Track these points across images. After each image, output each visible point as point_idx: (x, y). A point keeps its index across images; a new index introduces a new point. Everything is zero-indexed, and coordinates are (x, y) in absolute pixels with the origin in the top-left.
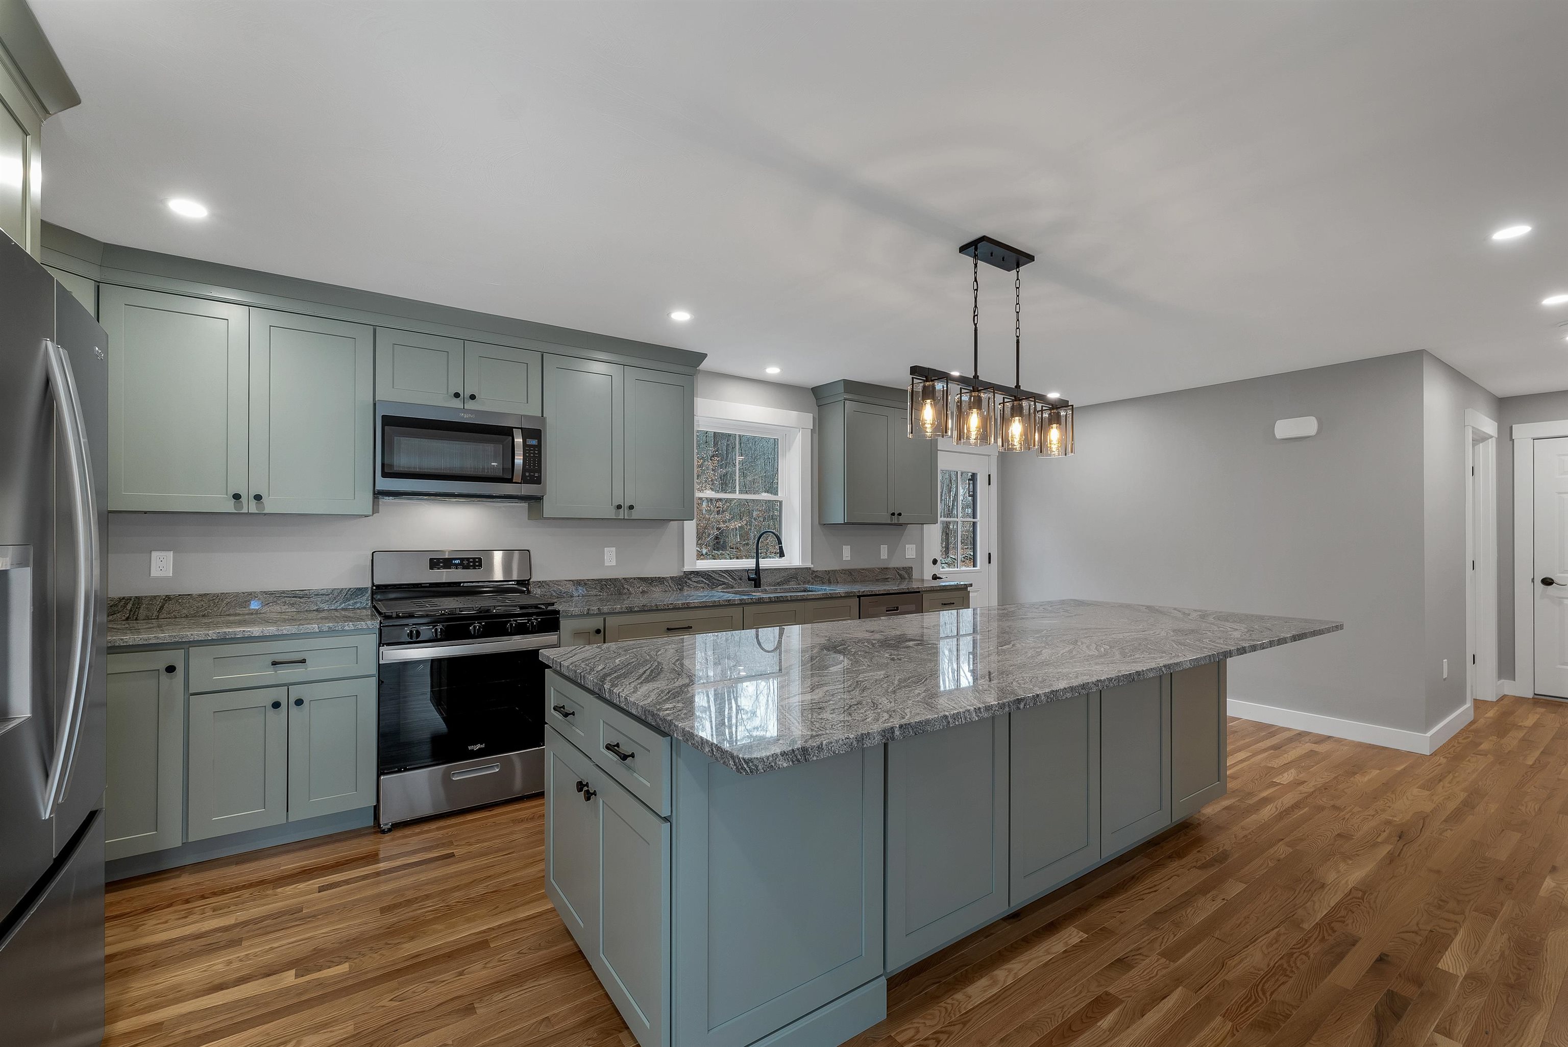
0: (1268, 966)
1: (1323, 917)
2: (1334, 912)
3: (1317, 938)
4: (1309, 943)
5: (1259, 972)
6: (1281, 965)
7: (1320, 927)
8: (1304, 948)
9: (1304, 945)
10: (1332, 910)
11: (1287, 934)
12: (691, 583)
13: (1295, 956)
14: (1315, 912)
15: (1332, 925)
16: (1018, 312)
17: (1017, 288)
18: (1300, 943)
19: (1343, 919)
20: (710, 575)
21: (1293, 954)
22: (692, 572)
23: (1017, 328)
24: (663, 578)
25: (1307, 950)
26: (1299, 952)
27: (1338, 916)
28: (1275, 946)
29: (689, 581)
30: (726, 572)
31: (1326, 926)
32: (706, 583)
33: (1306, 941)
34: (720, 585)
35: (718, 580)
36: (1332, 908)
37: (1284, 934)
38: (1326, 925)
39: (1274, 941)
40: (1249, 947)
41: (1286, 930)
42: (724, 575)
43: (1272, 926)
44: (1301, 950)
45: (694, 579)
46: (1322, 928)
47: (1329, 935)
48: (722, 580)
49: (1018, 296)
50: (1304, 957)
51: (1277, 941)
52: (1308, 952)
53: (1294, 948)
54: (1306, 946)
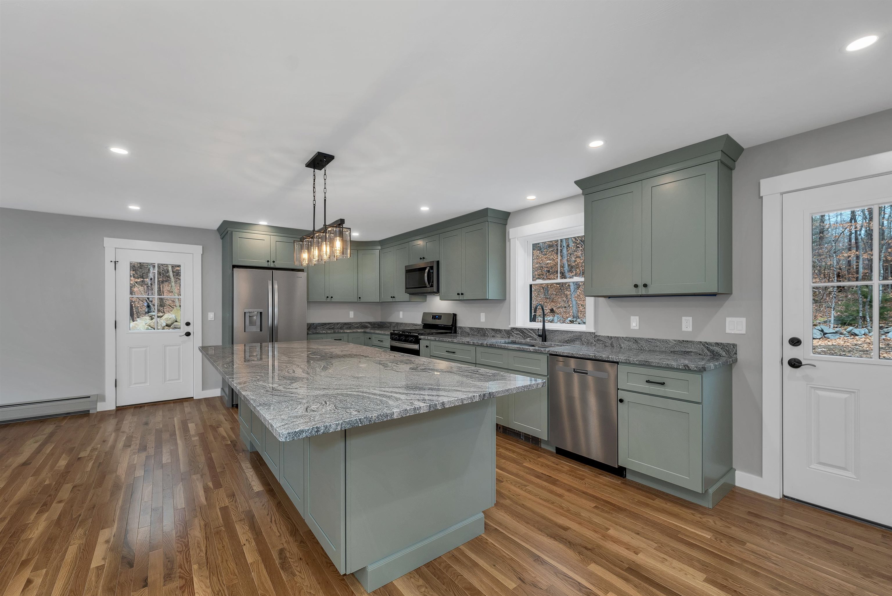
0: (189, 534)
1: (193, 581)
2: (191, 591)
3: (184, 565)
4: (185, 559)
5: (189, 529)
6: (185, 539)
7: (188, 573)
8: (184, 554)
9: (186, 555)
10: (193, 591)
11: (198, 555)
12: (513, 334)
13: (184, 547)
14: (200, 581)
15: (184, 580)
18: (188, 555)
19: (183, 590)
20: (523, 331)
21: (186, 547)
22: (514, 328)
24: (501, 330)
25: (182, 555)
26: (184, 550)
27: (186, 590)
28: (196, 544)
29: (512, 333)
30: (532, 330)
31: (186, 576)
32: (521, 335)
33: (187, 559)
34: (528, 338)
35: (527, 334)
36: (194, 593)
37: (199, 553)
38: (187, 578)
39: (199, 546)
40: (205, 534)
41: (201, 556)
42: (531, 331)
43: (209, 552)
44: (185, 552)
45: (515, 332)
46: (187, 573)
47: (180, 572)
48: (530, 334)
50: (181, 550)
51: (198, 547)
52: (181, 554)
53: (188, 550)
54: (184, 556)
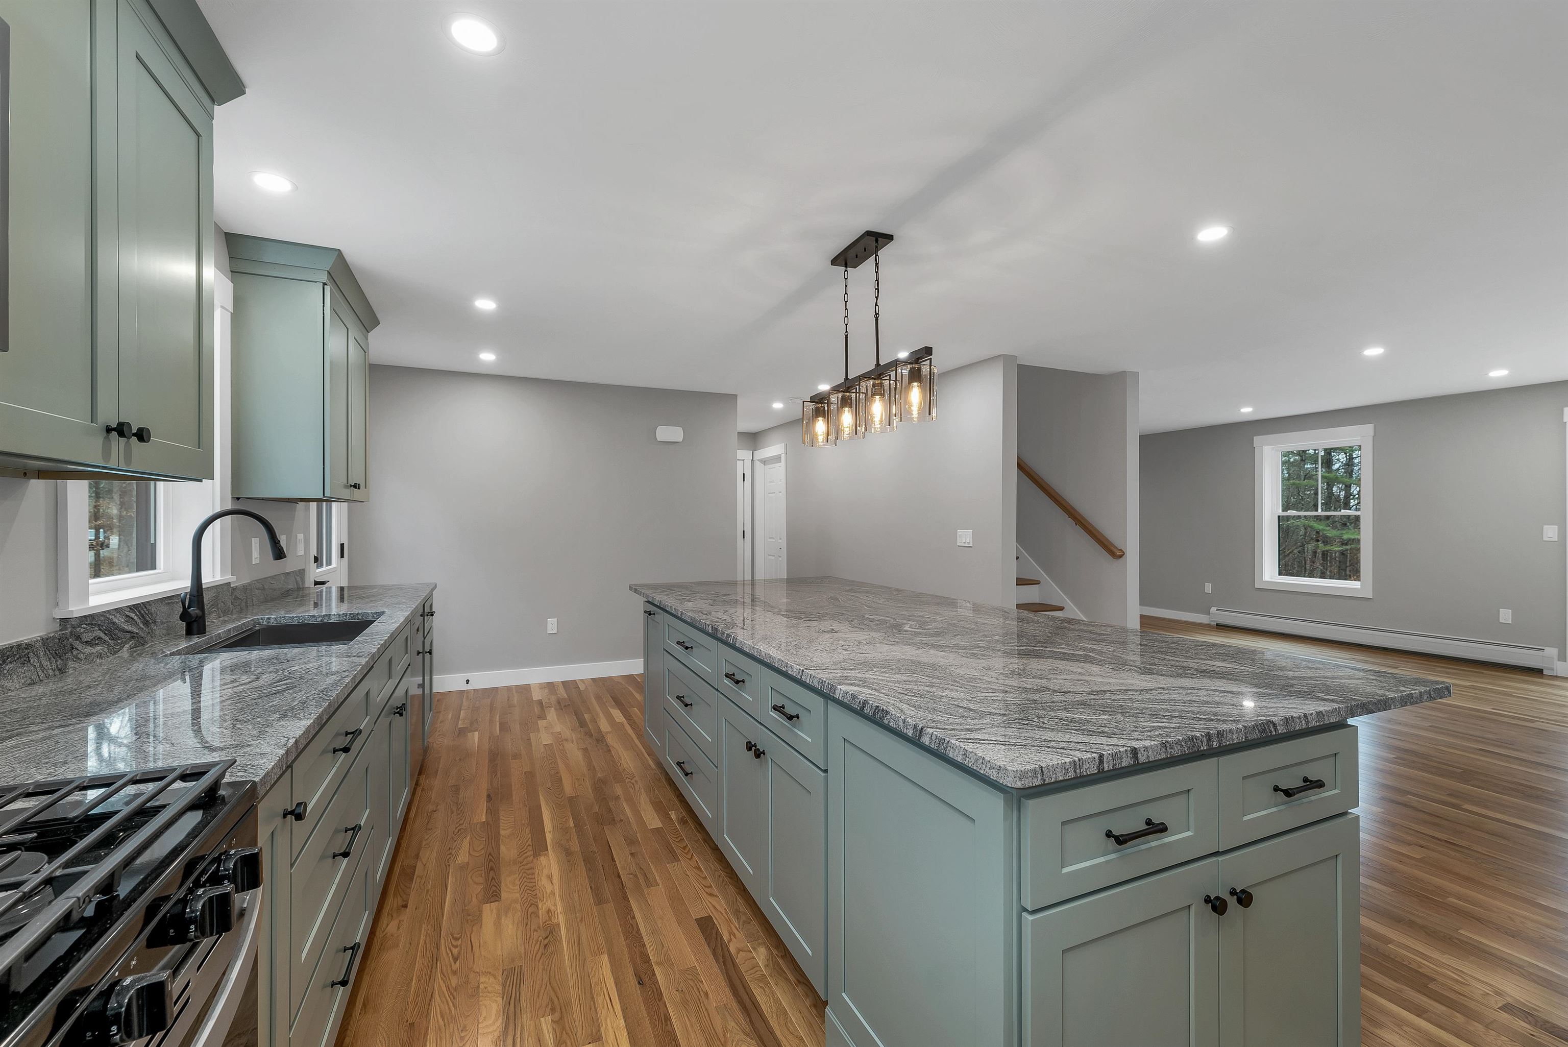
16: (846, 302)
17: (846, 279)
23: (846, 317)
49: (846, 286)
